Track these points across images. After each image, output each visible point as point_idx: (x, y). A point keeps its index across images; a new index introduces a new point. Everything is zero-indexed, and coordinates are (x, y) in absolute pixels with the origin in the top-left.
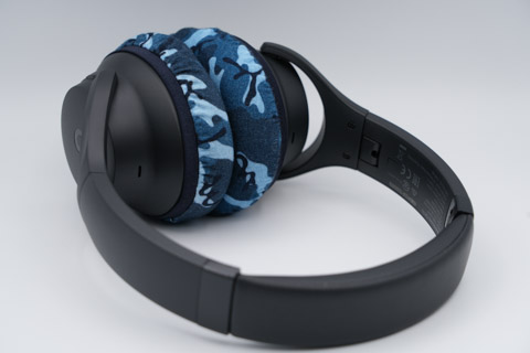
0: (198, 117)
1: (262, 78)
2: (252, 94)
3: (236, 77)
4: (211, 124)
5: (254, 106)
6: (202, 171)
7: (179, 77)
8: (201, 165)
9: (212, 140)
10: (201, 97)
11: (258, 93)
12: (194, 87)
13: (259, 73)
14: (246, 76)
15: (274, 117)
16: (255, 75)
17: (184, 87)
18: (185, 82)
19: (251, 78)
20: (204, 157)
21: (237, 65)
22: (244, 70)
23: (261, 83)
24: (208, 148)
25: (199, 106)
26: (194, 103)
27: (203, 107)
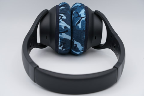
0: (60, 26)
1: (84, 19)
2: (79, 23)
3: (76, 17)
4: (63, 28)
5: (78, 26)
6: (59, 40)
7: (60, 14)
8: (59, 39)
9: (63, 32)
10: (63, 21)
11: (80, 23)
12: (63, 18)
13: (84, 17)
14: (79, 17)
15: (84, 30)
16: (82, 18)
17: (60, 17)
18: (61, 16)
19: (80, 18)
20: (60, 37)
21: (78, 14)
22: (79, 16)
23: (83, 20)
24: (61, 34)
25: (62, 23)
26: (60, 22)
27: (63, 23)
